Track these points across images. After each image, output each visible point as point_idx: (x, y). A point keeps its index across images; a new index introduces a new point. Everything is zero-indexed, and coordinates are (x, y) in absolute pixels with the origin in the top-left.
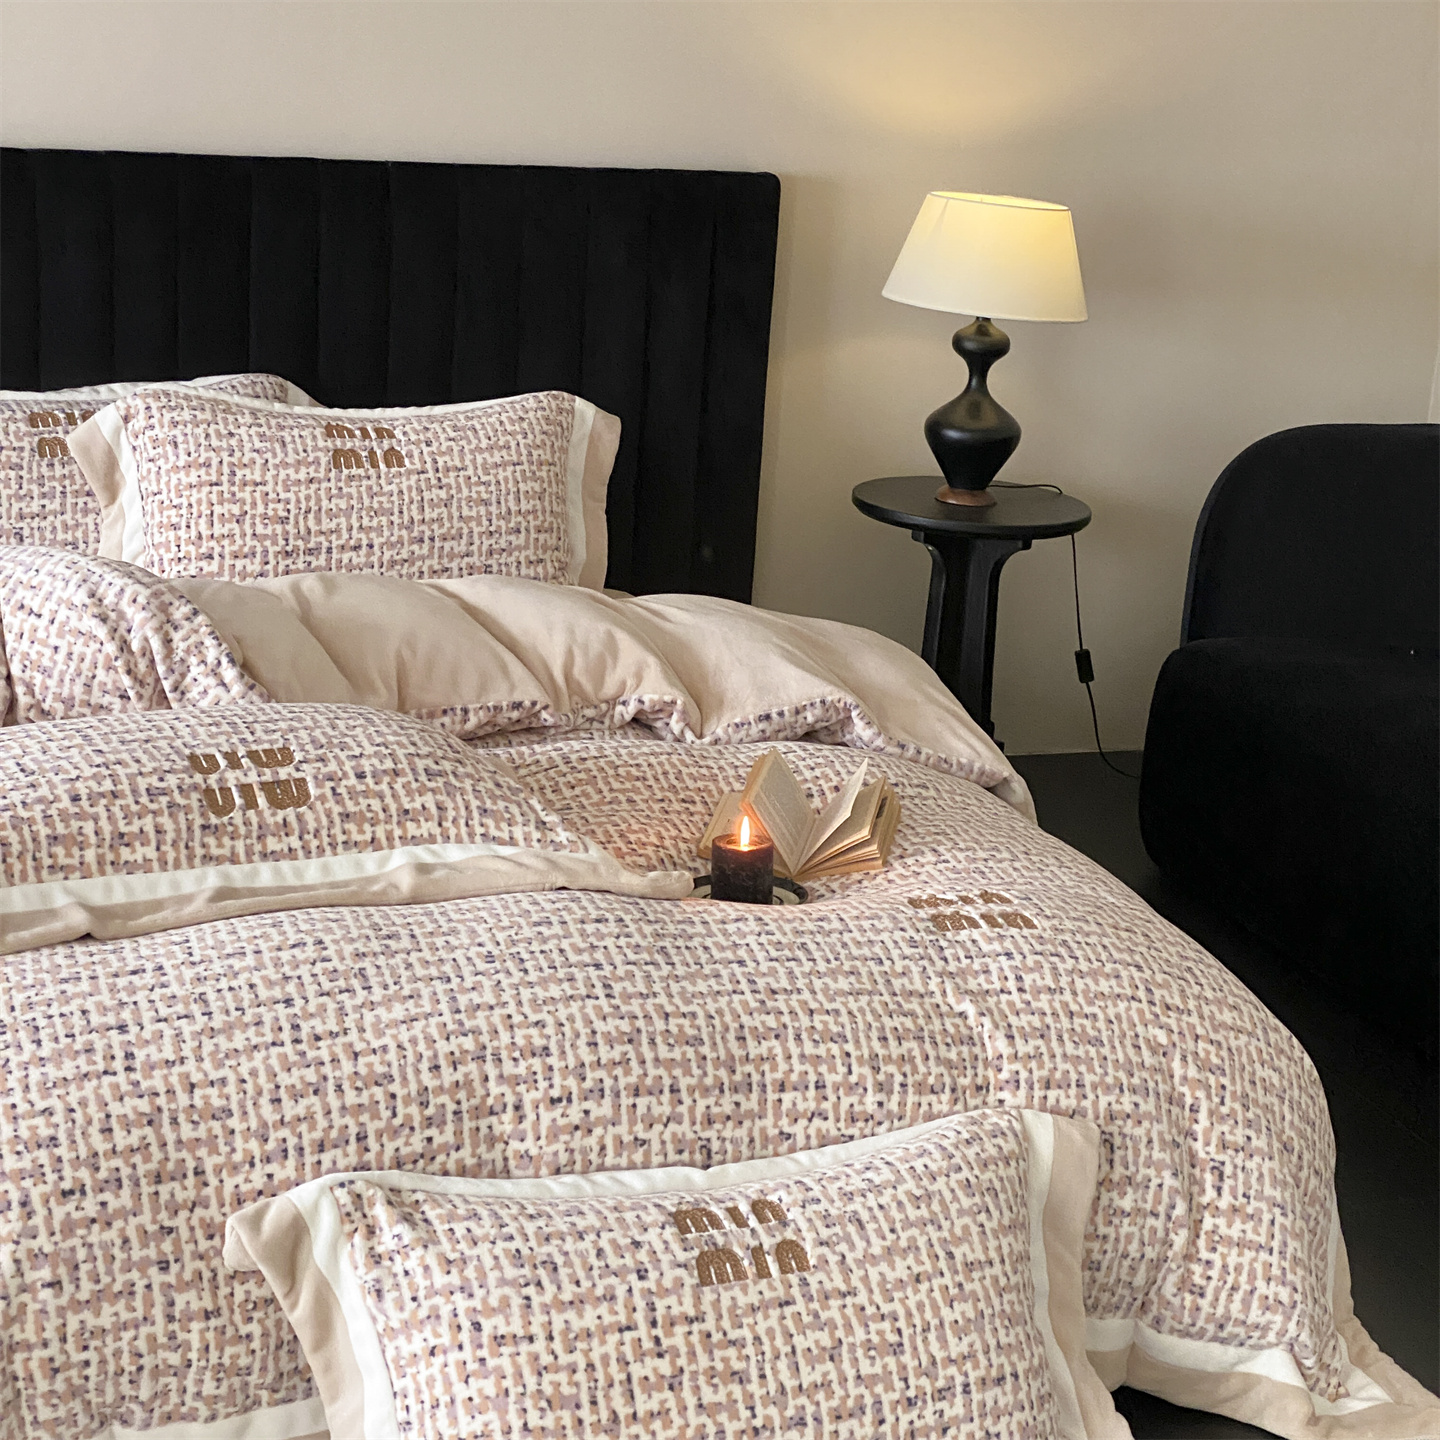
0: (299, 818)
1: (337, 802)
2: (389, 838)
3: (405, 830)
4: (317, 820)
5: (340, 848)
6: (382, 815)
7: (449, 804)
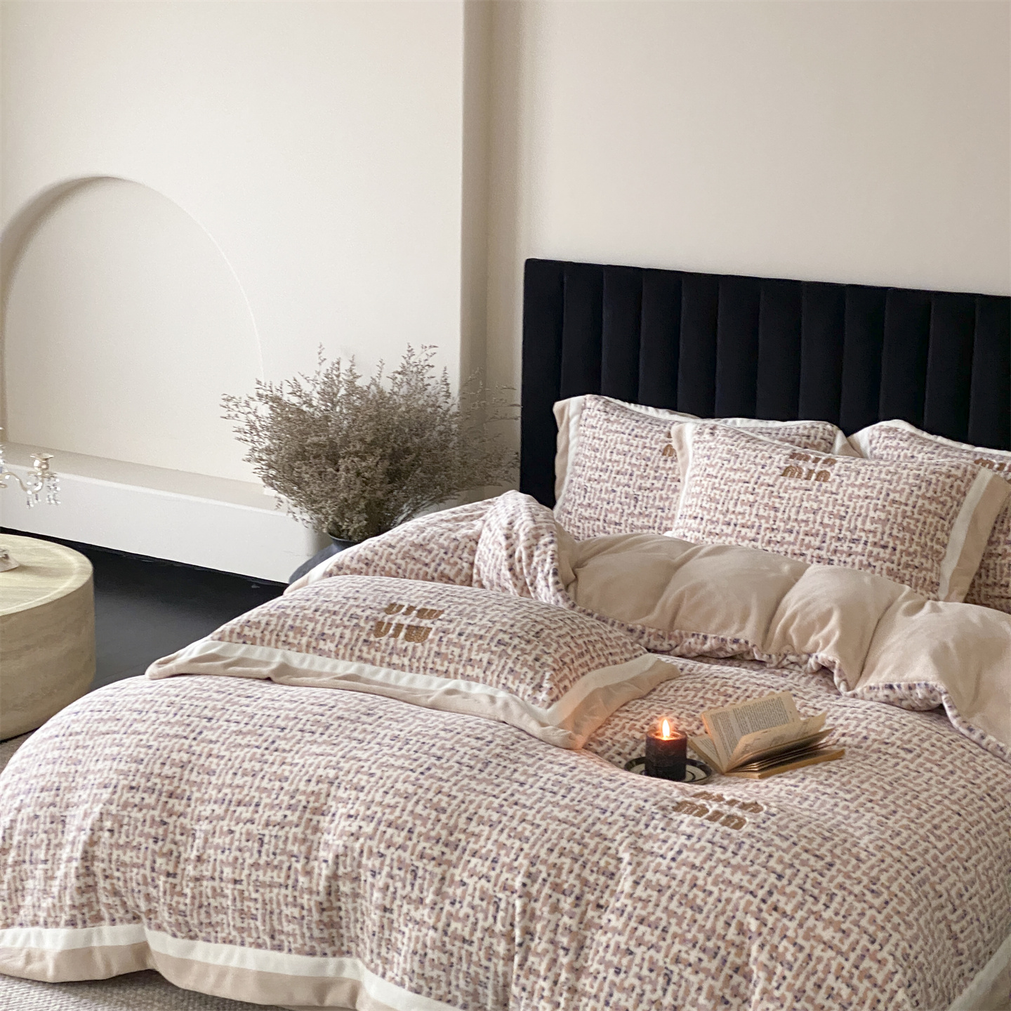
0: (414, 648)
1: (438, 645)
2: (456, 673)
3: (465, 670)
4: (423, 652)
5: (428, 671)
6: (457, 659)
7: (496, 662)
